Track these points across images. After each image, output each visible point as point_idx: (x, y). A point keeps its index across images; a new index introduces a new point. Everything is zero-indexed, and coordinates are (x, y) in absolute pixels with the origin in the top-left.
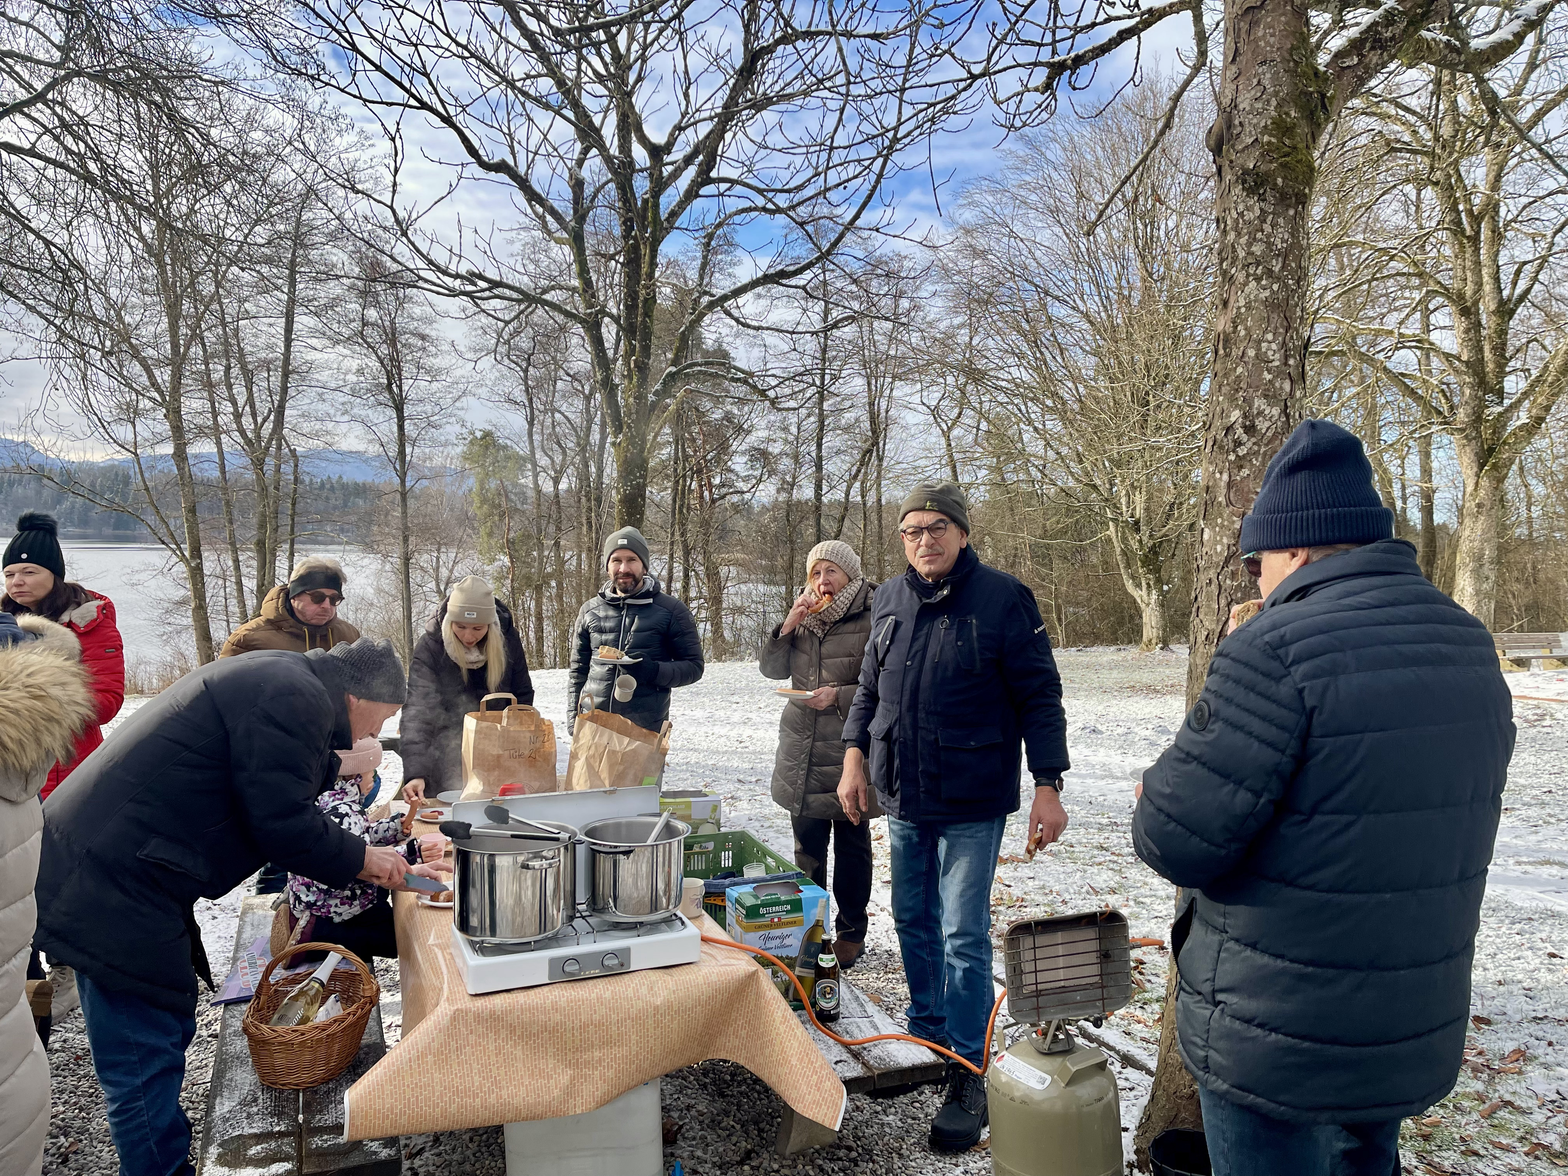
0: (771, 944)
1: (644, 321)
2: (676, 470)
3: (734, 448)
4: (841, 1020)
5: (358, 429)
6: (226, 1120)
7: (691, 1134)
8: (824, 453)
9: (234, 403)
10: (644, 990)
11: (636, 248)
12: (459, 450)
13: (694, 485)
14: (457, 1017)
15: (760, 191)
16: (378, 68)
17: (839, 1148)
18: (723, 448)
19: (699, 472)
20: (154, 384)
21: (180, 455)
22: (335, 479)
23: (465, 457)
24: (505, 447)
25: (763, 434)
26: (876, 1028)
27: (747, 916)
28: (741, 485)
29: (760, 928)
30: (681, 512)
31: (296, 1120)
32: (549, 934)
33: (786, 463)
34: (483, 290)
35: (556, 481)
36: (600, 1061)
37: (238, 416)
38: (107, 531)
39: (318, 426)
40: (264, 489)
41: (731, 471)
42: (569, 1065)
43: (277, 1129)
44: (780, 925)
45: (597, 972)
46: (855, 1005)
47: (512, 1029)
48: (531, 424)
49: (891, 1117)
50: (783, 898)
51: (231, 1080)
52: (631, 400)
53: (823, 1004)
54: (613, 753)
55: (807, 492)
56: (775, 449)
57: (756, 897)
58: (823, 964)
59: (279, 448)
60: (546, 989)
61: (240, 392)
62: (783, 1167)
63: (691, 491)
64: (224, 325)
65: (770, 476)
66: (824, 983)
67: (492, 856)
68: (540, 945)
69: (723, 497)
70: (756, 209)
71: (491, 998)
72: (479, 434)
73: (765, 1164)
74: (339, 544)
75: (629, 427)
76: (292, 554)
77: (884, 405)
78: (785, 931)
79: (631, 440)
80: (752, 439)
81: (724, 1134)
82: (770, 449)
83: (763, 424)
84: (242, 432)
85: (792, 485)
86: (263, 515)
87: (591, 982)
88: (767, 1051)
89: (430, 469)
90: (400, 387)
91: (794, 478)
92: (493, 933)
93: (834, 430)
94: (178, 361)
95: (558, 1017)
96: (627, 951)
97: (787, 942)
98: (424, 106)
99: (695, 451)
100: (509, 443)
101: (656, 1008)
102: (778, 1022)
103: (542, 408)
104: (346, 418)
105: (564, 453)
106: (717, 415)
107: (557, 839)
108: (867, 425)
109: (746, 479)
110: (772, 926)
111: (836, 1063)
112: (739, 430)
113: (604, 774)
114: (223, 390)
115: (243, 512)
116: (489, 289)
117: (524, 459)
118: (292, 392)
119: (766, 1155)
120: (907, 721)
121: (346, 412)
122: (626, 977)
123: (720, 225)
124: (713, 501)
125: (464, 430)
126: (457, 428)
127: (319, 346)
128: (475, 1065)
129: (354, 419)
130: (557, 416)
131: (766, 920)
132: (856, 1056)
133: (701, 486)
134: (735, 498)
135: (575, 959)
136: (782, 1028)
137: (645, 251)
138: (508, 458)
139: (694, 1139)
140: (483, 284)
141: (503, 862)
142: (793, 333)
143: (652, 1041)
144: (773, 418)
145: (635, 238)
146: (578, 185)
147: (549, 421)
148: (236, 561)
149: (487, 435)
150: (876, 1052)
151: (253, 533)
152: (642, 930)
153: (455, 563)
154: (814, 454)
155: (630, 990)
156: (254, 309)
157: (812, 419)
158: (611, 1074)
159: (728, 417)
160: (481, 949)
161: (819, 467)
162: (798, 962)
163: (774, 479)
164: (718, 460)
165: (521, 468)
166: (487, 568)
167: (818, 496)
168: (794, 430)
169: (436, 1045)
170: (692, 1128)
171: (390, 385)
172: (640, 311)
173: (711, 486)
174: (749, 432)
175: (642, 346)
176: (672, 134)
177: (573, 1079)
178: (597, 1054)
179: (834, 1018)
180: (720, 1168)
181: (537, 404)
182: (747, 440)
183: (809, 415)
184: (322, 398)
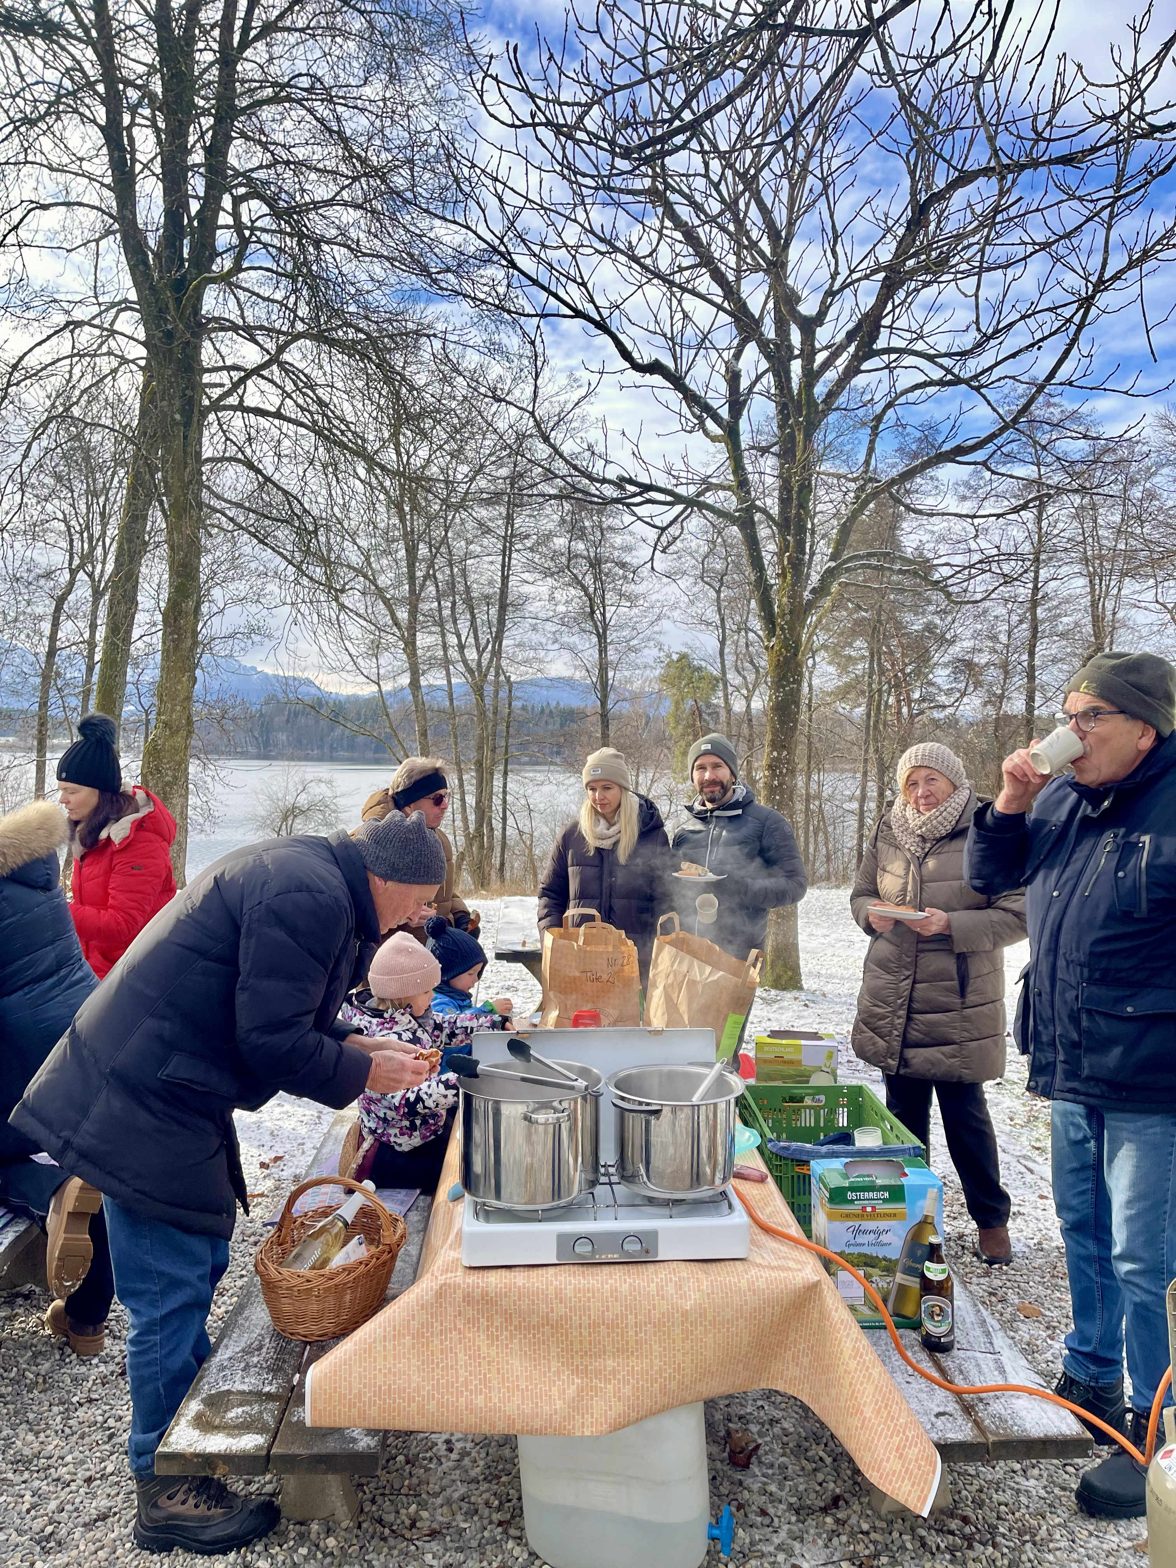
0: (862, 1239)
1: (798, 514)
2: (870, 685)
3: (935, 659)
4: (955, 1352)
5: (566, 655)
6: (222, 1368)
7: (769, 1459)
8: (1037, 662)
9: (459, 636)
10: (671, 1289)
11: (792, 438)
12: (657, 673)
13: (892, 700)
14: (442, 1293)
15: (930, 358)
16: (535, 282)
17: (952, 1516)
18: (923, 659)
19: (897, 686)
20: (396, 623)
21: (415, 684)
22: (553, 704)
23: (663, 679)
24: (699, 669)
25: (968, 644)
26: (1002, 1370)
27: (831, 1200)
28: (942, 699)
29: (848, 1216)
30: (876, 728)
31: (290, 1380)
32: (563, 1202)
33: (993, 673)
34: (634, 495)
35: (748, 699)
36: (614, 1372)
37: (461, 647)
38: (370, 755)
39: (532, 654)
40: (483, 713)
41: (931, 684)
42: (576, 1372)
43: (267, 1389)
44: (874, 1215)
45: (615, 1257)
46: (978, 1332)
47: (508, 1317)
48: (723, 643)
49: (1032, 1482)
50: (879, 1182)
51: (246, 1319)
52: (785, 600)
53: (931, 1327)
54: (692, 983)
55: (1017, 705)
56: (982, 659)
57: (846, 1176)
58: (929, 1275)
59: (497, 675)
60: (551, 1270)
61: (464, 626)
62: (874, 1528)
63: (887, 706)
64: (451, 566)
65: (975, 688)
66: (932, 1300)
67: (497, 1103)
68: (548, 1216)
69: (922, 712)
70: (932, 383)
71: (486, 1273)
72: (675, 657)
73: (854, 1520)
74: (545, 764)
75: (782, 629)
76: (506, 773)
77: (1109, 605)
78: (883, 1224)
79: (785, 645)
80: (955, 650)
81: (809, 1467)
82: (976, 660)
83: (969, 633)
84: (465, 662)
85: (1001, 697)
86: (481, 738)
87: (606, 1269)
88: (833, 1392)
89: (630, 692)
90: (603, 615)
91: (1003, 690)
92: (498, 1196)
93: (1051, 635)
94: (414, 601)
95: (562, 1310)
96: (653, 1235)
97: (884, 1238)
98: (578, 314)
99: (893, 665)
100: (703, 664)
101: (685, 1314)
102: (846, 1355)
103: (735, 628)
104: (557, 646)
105: (757, 672)
106: (917, 625)
107: (572, 1088)
108: (1089, 629)
109: (949, 692)
110: (863, 1215)
111: (938, 1415)
112: (944, 641)
113: (683, 1008)
114: (449, 626)
115: (465, 736)
116: (640, 494)
117: (717, 680)
118: (508, 624)
119: (857, 1507)
120: (1044, 968)
121: (555, 641)
122: (651, 1268)
123: (890, 405)
124: (912, 716)
125: (662, 654)
126: (655, 652)
127: (531, 580)
128: (461, 1356)
129: (563, 647)
130: (751, 635)
131: (856, 1208)
132: (968, 1409)
133: (899, 701)
134: (937, 715)
135: (587, 1238)
136: (853, 1364)
137: (800, 437)
138: (701, 678)
139: (772, 1466)
140: (631, 489)
141: (512, 1111)
142: (974, 517)
143: (679, 1356)
144: (979, 627)
145: (791, 427)
146: (733, 377)
147: (742, 642)
148: (461, 780)
149: (683, 657)
150: (996, 1407)
151: (473, 755)
152: (675, 1210)
153: (653, 781)
154: (1025, 664)
155: (653, 1286)
156: (479, 549)
157: (1024, 626)
158: (627, 1390)
159: (930, 628)
160: (484, 1213)
161: (1031, 677)
162: (899, 1267)
163: (982, 692)
164: (918, 672)
165: (714, 689)
166: (680, 787)
167: (1030, 708)
168: (1003, 638)
169: (414, 1324)
170: (772, 1451)
171: (593, 612)
172: (795, 502)
173: (909, 701)
174: (952, 642)
175: (796, 541)
176: (823, 302)
177: (580, 1390)
178: (610, 1362)
179: (946, 1348)
180: (797, 1513)
181: (729, 624)
182: (950, 651)
183: (1021, 622)
184: (534, 628)
